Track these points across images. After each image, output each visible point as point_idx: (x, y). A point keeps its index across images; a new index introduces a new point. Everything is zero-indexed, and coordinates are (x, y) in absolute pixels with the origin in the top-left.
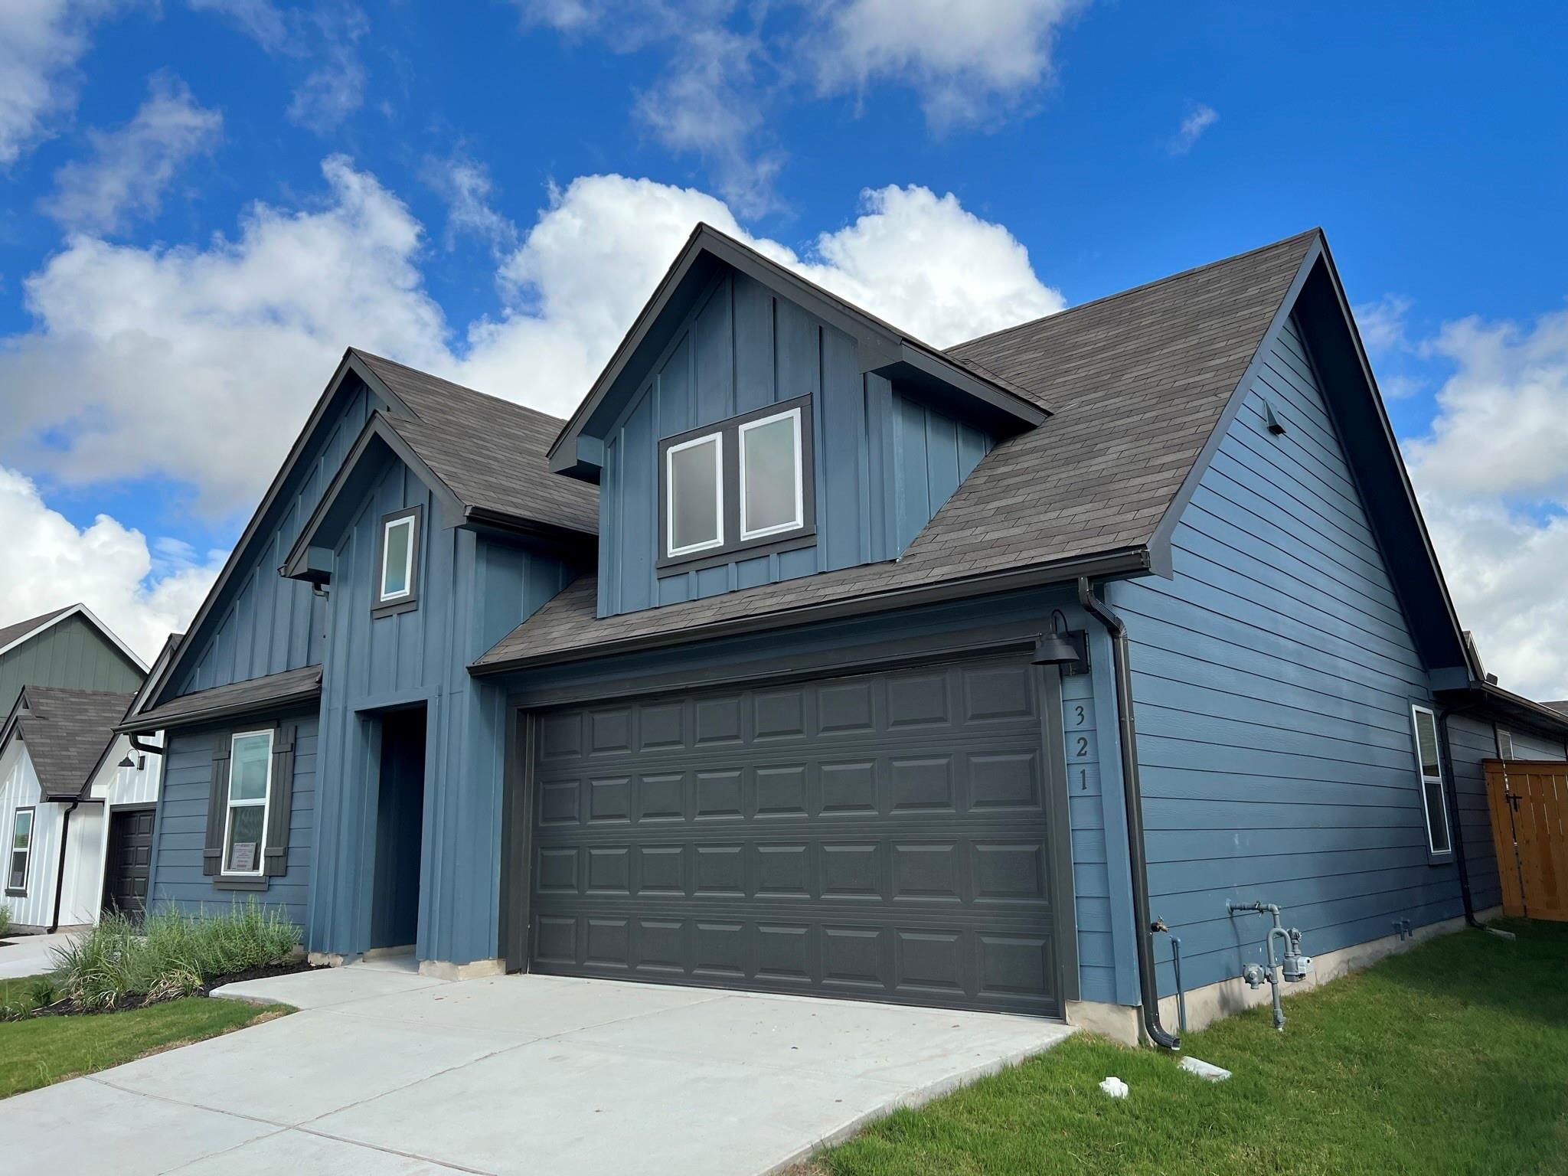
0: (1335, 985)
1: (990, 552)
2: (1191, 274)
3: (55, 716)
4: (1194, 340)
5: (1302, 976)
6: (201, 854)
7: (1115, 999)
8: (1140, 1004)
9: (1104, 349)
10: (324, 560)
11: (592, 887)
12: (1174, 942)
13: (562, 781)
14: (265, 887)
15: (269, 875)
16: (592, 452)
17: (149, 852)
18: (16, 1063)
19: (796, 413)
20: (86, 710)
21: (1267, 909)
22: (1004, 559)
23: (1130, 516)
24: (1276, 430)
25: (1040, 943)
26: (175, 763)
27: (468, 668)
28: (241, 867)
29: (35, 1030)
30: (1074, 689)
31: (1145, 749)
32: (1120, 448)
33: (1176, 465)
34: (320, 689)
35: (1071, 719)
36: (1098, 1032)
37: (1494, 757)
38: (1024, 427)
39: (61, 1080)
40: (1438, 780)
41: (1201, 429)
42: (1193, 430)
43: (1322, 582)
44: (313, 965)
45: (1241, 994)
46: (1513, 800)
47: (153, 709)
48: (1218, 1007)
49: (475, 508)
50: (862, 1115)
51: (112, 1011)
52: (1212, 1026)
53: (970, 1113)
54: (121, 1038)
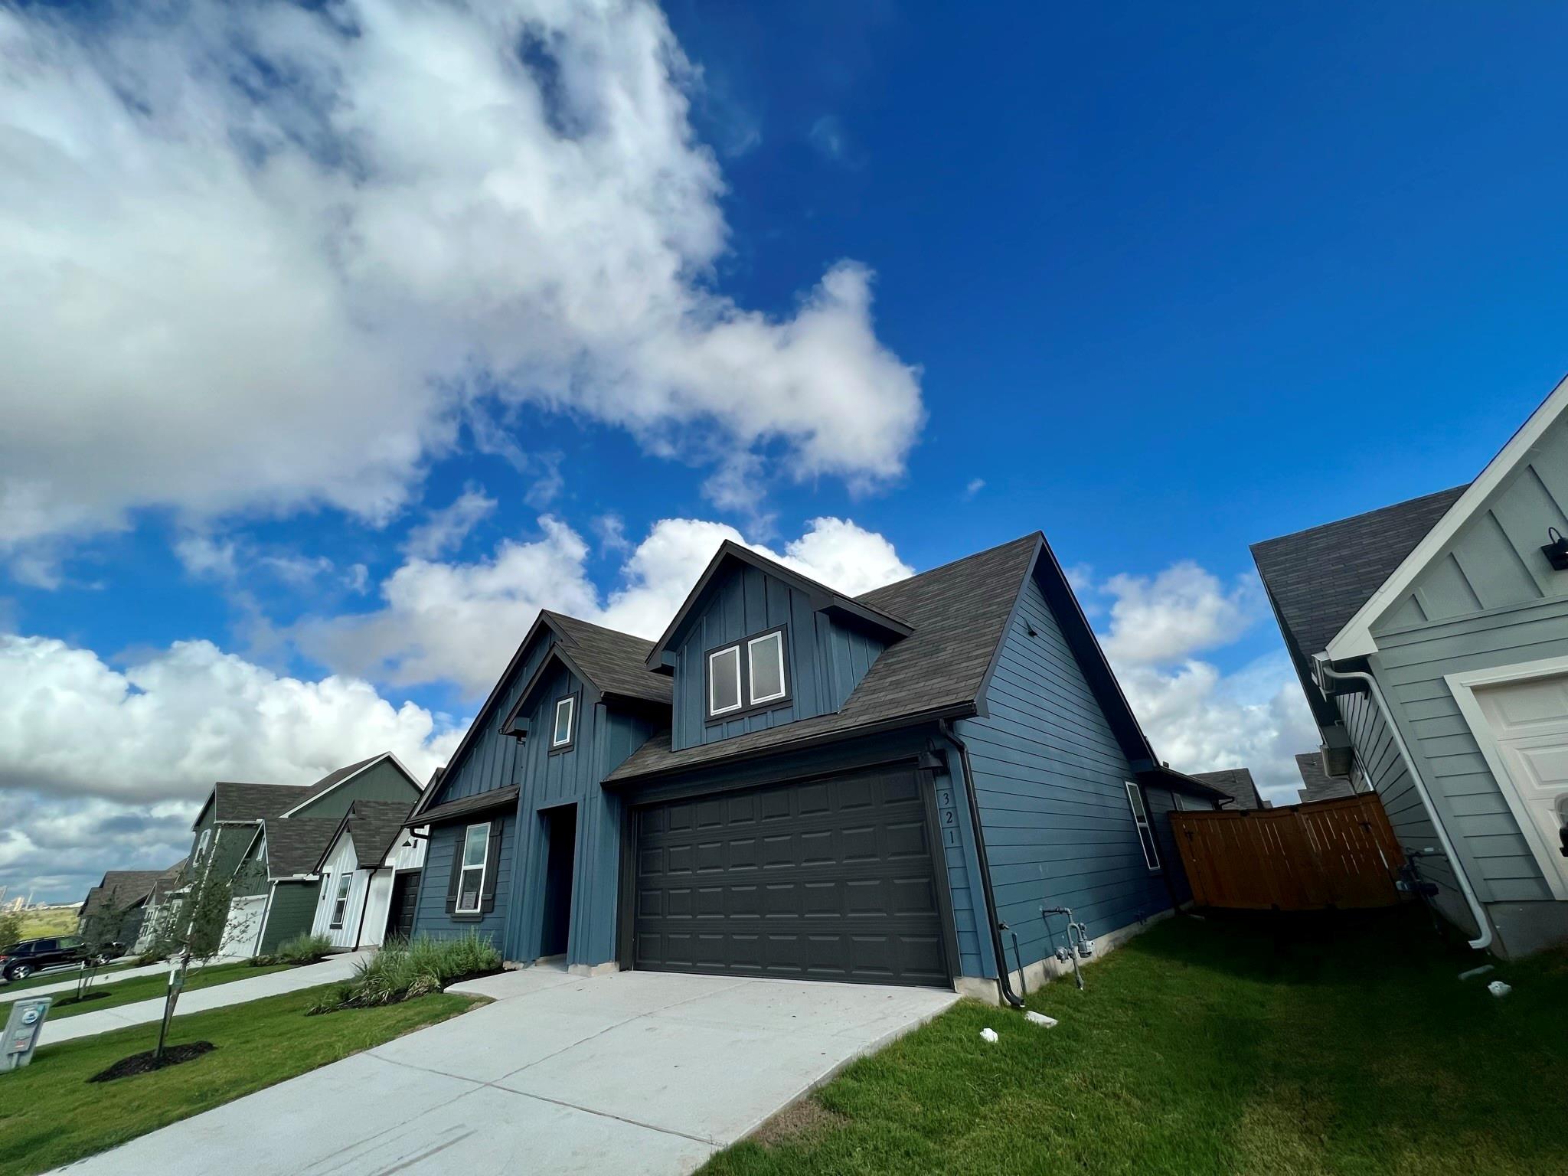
0: (1108, 957)
1: (890, 706)
2: (978, 556)
3: (369, 817)
4: (984, 589)
5: (1090, 953)
6: (445, 900)
7: (984, 976)
8: (998, 977)
9: (937, 595)
10: (524, 724)
11: (670, 914)
12: (1014, 936)
13: (652, 849)
14: (480, 919)
15: (483, 912)
16: (669, 659)
17: (415, 899)
18: (322, 1045)
19: (779, 634)
20: (387, 814)
21: (1064, 911)
22: (897, 710)
23: (963, 684)
24: (1032, 634)
25: (935, 940)
26: (434, 845)
27: (601, 783)
28: (468, 907)
29: (336, 1020)
30: (942, 784)
31: (985, 817)
32: (952, 647)
33: (985, 655)
34: (518, 798)
35: (942, 802)
36: (975, 997)
37: (1174, 809)
38: (900, 638)
39: (349, 1055)
40: (1146, 824)
41: (994, 636)
42: (990, 637)
43: (1067, 714)
44: (506, 969)
45: (1055, 966)
46: (1189, 835)
47: (425, 812)
48: (1044, 978)
49: (606, 693)
50: (838, 1063)
51: (385, 1004)
52: (1041, 988)
53: (904, 1058)
54: (388, 1024)
